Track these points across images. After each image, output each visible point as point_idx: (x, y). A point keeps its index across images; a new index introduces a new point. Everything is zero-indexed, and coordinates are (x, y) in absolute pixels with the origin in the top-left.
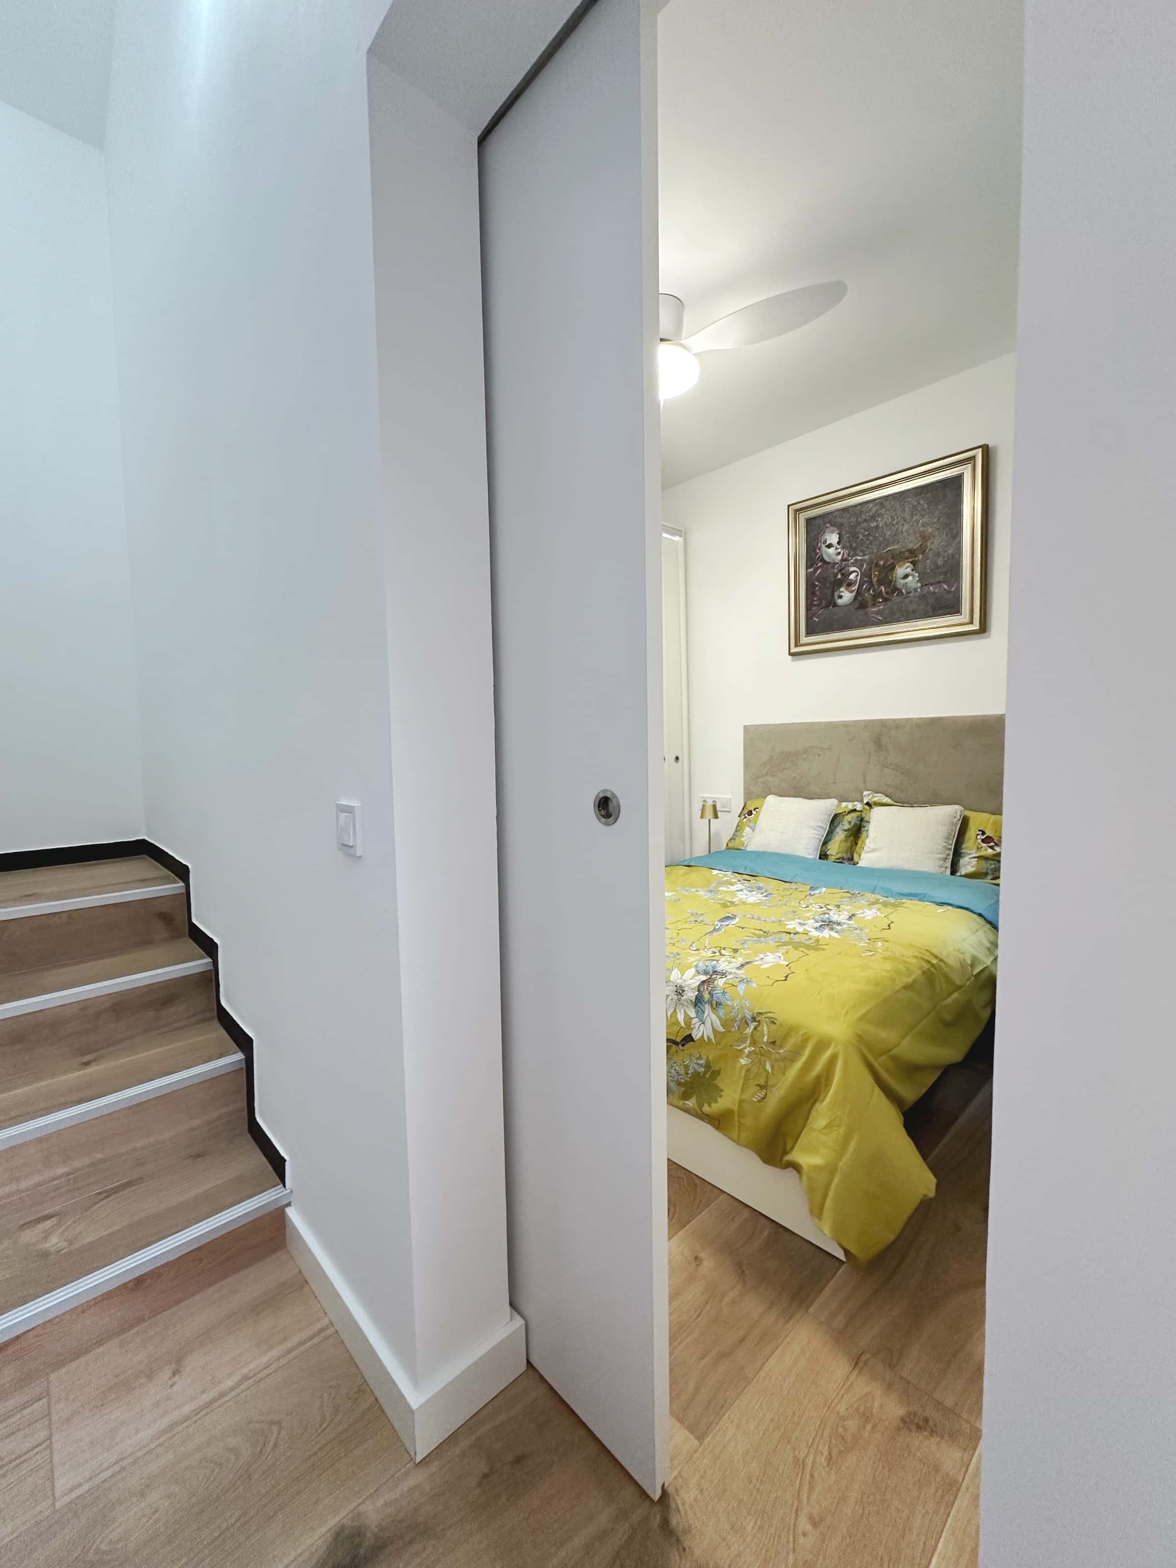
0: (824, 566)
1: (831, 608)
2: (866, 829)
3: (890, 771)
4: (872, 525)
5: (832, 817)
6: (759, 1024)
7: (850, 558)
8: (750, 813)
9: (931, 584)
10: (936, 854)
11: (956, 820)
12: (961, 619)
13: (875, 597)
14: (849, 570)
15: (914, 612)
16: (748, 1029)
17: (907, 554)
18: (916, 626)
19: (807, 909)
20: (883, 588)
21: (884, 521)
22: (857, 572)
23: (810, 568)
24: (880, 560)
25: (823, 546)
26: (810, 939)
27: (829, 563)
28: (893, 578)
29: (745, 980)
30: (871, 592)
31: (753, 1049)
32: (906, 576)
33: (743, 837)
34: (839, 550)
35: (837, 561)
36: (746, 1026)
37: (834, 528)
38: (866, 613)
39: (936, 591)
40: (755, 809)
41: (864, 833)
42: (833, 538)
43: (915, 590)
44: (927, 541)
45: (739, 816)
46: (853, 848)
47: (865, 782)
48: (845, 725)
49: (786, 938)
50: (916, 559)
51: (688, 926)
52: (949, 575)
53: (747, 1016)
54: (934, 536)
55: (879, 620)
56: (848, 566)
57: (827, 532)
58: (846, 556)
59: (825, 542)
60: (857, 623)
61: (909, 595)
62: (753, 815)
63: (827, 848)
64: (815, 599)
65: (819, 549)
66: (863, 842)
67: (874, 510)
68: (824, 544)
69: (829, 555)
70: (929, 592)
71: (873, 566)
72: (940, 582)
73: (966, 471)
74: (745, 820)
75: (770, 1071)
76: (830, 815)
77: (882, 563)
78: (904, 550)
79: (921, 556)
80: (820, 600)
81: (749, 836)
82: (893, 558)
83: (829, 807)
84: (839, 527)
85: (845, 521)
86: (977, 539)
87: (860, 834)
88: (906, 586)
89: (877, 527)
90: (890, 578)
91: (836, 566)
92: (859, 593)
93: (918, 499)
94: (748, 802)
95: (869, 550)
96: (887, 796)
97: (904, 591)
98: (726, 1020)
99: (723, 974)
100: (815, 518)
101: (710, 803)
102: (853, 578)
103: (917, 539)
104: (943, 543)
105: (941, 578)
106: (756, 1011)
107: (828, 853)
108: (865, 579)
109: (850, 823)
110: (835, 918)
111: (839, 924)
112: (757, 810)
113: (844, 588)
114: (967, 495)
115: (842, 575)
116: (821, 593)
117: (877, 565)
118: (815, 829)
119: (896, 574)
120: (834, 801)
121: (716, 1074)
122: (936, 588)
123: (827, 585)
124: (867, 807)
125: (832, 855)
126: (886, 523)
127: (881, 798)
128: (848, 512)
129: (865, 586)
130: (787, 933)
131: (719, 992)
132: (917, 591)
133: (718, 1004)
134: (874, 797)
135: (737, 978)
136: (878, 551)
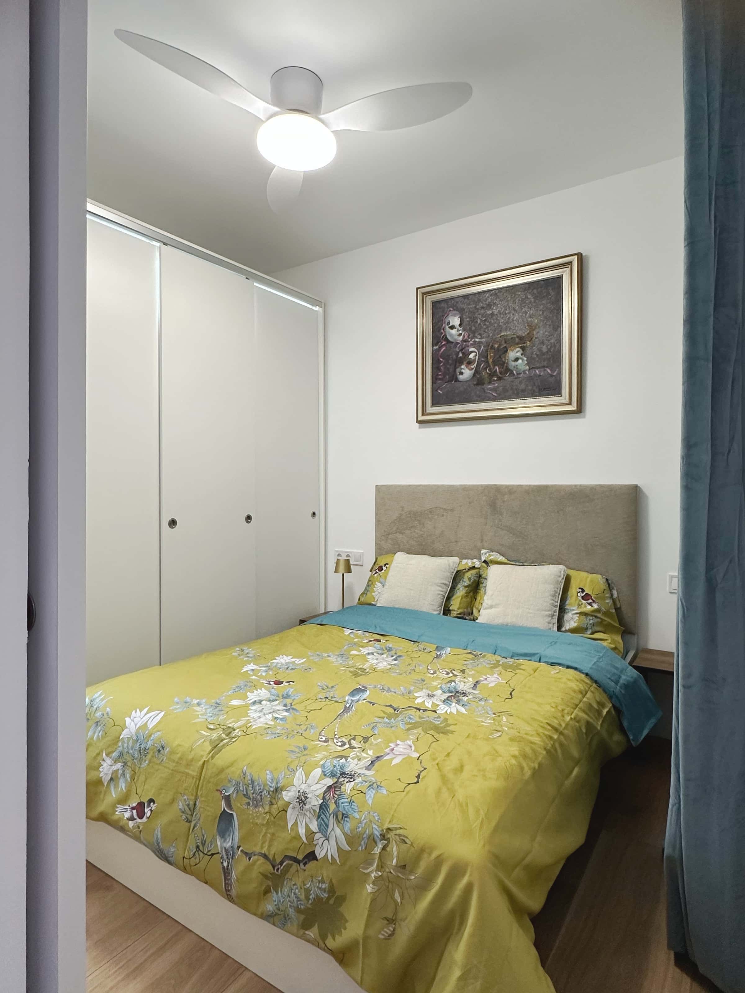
0: (448, 346)
1: (453, 382)
2: (484, 585)
3: (505, 531)
4: (488, 313)
5: (454, 574)
6: (389, 842)
7: (469, 340)
8: (381, 569)
9: (537, 368)
10: (545, 611)
11: (561, 578)
12: (561, 400)
13: (492, 375)
14: (469, 350)
15: (523, 391)
16: (376, 849)
17: (517, 340)
18: (525, 403)
19: (435, 675)
20: (497, 369)
21: (498, 309)
22: (476, 353)
23: (436, 345)
24: (495, 344)
25: (447, 327)
26: (439, 717)
27: (452, 343)
28: (506, 360)
29: (375, 785)
30: (488, 370)
31: (380, 874)
32: (517, 359)
33: (375, 592)
34: (461, 332)
35: (459, 342)
36: (374, 844)
37: (457, 312)
38: (483, 389)
39: (542, 374)
40: (385, 565)
41: (482, 589)
42: (455, 321)
43: (524, 372)
44: (534, 330)
45: (371, 571)
46: (472, 603)
47: (482, 541)
48: (465, 488)
49: (415, 716)
50: (525, 345)
51: (316, 706)
52: (551, 361)
53: (376, 832)
54: (539, 327)
55: (494, 396)
56: (468, 346)
57: (450, 315)
58: (466, 337)
59: (449, 323)
60: (475, 398)
61: (519, 376)
62: (383, 571)
63: (450, 603)
64: (440, 373)
65: (443, 330)
66: (481, 598)
67: (489, 300)
68: (447, 325)
69: (451, 335)
70: (535, 375)
71: (489, 347)
72: (544, 367)
73: (565, 273)
74: (375, 575)
75: (399, 901)
76: (453, 572)
77: (496, 346)
78: (515, 336)
79: (528, 342)
80: (444, 375)
81: (380, 591)
82: (506, 342)
83: (451, 565)
84: (461, 312)
85: (465, 306)
86: (574, 331)
87: (479, 590)
88: (517, 368)
89: (493, 314)
90: (503, 359)
91: (458, 346)
92: (477, 372)
93: (526, 293)
94: (378, 557)
95: (486, 333)
96: (501, 554)
97: (515, 372)
98: (353, 837)
99: (352, 777)
100: (439, 302)
101: (344, 557)
102: (472, 358)
103: (525, 328)
104: (547, 333)
105: (545, 363)
106: (386, 826)
107: (451, 608)
108: (483, 359)
109: (469, 579)
110: (461, 687)
111: (465, 694)
112: (387, 565)
113: (464, 366)
114: (566, 294)
115: (463, 354)
116: (445, 368)
117: (492, 347)
118: (439, 586)
119: (508, 357)
120: (456, 559)
121: (341, 900)
122: (540, 372)
123: (450, 361)
124: (484, 565)
125: (454, 610)
126: (499, 312)
127: (497, 557)
128: (468, 299)
129: (482, 365)
130: (417, 709)
131: (346, 800)
132: (526, 373)
133: (345, 816)
134: (490, 556)
135: (366, 782)
136: (494, 335)
